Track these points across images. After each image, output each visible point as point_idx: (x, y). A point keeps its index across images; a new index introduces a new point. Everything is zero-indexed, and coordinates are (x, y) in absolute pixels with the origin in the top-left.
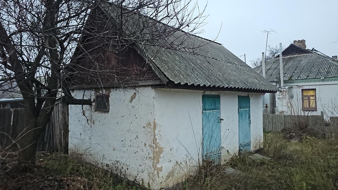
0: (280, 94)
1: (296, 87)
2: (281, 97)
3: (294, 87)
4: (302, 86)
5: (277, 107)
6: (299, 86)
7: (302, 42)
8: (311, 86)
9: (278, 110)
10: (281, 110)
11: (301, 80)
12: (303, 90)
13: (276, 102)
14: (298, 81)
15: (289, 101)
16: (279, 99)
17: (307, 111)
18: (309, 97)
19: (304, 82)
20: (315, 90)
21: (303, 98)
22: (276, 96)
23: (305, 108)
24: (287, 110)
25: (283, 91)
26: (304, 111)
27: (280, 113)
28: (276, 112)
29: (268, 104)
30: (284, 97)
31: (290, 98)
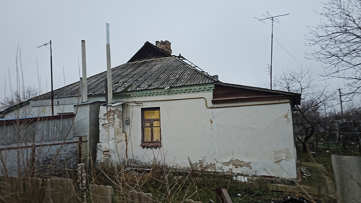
0: (106, 117)
1: (134, 104)
2: (106, 122)
3: (131, 104)
4: (141, 102)
5: (100, 143)
6: (137, 103)
7: (165, 44)
8: (153, 103)
9: (100, 148)
10: (106, 148)
11: (140, 93)
12: (143, 109)
13: (100, 133)
14: (136, 94)
15: (121, 129)
16: (104, 127)
17: (148, 147)
18: (151, 121)
19: (144, 97)
20: (160, 110)
21: (143, 125)
22: (100, 120)
23: (145, 143)
24: (114, 147)
25: (110, 111)
26: (144, 147)
27: (104, 154)
28: (99, 151)
29: (87, 136)
30: (111, 123)
31: (125, 124)
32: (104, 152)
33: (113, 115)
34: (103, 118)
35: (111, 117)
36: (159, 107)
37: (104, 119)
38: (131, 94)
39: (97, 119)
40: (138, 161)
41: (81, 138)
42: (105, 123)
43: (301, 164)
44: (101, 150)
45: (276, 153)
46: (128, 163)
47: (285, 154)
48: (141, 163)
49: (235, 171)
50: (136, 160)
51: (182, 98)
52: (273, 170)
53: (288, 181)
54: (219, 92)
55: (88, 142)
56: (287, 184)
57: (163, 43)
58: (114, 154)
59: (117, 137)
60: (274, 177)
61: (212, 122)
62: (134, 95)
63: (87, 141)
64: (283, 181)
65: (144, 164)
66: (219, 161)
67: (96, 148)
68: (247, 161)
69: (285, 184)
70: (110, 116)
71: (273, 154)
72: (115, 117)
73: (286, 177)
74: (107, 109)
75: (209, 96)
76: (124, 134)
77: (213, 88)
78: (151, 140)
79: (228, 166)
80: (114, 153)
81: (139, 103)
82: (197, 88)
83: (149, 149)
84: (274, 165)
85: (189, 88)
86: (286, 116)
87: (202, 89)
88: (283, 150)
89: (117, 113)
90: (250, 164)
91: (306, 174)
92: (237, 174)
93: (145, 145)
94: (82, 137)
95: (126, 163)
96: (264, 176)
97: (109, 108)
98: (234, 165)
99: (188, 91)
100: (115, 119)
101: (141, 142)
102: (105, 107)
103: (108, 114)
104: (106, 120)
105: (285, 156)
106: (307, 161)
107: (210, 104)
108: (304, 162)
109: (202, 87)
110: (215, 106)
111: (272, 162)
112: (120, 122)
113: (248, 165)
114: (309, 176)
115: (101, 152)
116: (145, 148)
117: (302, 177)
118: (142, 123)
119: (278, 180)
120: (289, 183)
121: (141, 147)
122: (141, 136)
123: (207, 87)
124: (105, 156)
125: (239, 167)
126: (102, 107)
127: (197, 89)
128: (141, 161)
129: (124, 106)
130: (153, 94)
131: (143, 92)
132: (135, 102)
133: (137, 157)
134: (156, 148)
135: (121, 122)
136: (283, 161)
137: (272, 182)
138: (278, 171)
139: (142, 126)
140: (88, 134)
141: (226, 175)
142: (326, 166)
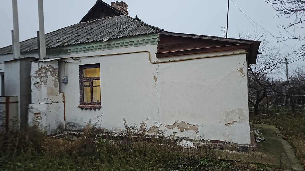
0: (37, 75)
1: (72, 61)
3: (69, 61)
4: (79, 58)
5: (32, 104)
6: (75, 60)
7: (120, 5)
8: (92, 59)
9: (31, 110)
10: (37, 110)
11: (78, 47)
12: (81, 66)
13: (32, 93)
14: (74, 49)
15: (58, 89)
16: (36, 86)
17: (86, 109)
18: (90, 80)
19: (82, 52)
20: (99, 67)
21: (82, 84)
22: (32, 78)
23: (84, 104)
24: (45, 109)
25: (42, 67)
26: (82, 109)
27: (35, 116)
28: (30, 113)
29: (17, 96)
30: (43, 81)
31: (63, 84)
32: (36, 114)
33: (45, 73)
34: (35, 75)
35: (43, 75)
36: (99, 64)
37: (36, 77)
38: (68, 49)
39: (29, 77)
40: (77, 124)
41: (8, 98)
42: (37, 81)
43: (253, 126)
44: (32, 112)
45: (227, 114)
46: (66, 127)
47: (238, 115)
48: (80, 126)
49: (180, 134)
50: (74, 123)
51: (124, 53)
52: (223, 134)
53: (240, 147)
54: (164, 44)
55: (19, 104)
56: (239, 151)
57: (118, 4)
58: (45, 117)
59: (51, 97)
60: (225, 142)
61: (156, 79)
62: (72, 50)
63: (17, 102)
64: (234, 147)
65: (83, 128)
66: (163, 124)
67: (27, 109)
68: (193, 123)
69: (236, 150)
70: (42, 73)
71: (224, 115)
72: (47, 74)
73: (238, 142)
74: (38, 65)
75: (153, 48)
76: (61, 95)
77: (157, 40)
78: (91, 101)
79: (173, 129)
80: (45, 115)
81: (77, 59)
82: (140, 39)
83: (88, 110)
84: (225, 128)
85: (131, 40)
86: (241, 70)
87: (146, 41)
88: (236, 111)
89: (51, 70)
90: (197, 127)
91: (260, 137)
92: (182, 139)
93: (83, 106)
94: (10, 97)
95: (64, 127)
96: (212, 141)
97: (41, 64)
98: (179, 128)
99: (130, 44)
100: (48, 77)
101: (79, 104)
102: (37, 63)
103: (39, 71)
104: (38, 78)
105: (238, 118)
106: (260, 123)
107: (154, 59)
108: (256, 123)
109: (146, 39)
110: (160, 60)
111: (223, 124)
112: (55, 81)
113: (195, 128)
114: (264, 140)
115: (32, 114)
116: (84, 110)
117: (256, 141)
118: (80, 81)
119: (228, 145)
120: (241, 149)
121: (79, 109)
122: (79, 96)
123: (151, 38)
124: (37, 118)
125: (184, 130)
126: (33, 64)
127: (140, 41)
128: (80, 124)
129: (61, 62)
130: (92, 48)
131: (81, 47)
132: (72, 58)
133: (75, 120)
134: (95, 109)
135: (57, 81)
136: (235, 123)
137: (222, 148)
138: (229, 135)
139: (80, 85)
140: (18, 94)
141: (170, 140)
142: (279, 128)
